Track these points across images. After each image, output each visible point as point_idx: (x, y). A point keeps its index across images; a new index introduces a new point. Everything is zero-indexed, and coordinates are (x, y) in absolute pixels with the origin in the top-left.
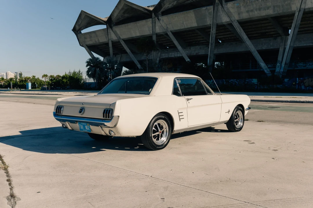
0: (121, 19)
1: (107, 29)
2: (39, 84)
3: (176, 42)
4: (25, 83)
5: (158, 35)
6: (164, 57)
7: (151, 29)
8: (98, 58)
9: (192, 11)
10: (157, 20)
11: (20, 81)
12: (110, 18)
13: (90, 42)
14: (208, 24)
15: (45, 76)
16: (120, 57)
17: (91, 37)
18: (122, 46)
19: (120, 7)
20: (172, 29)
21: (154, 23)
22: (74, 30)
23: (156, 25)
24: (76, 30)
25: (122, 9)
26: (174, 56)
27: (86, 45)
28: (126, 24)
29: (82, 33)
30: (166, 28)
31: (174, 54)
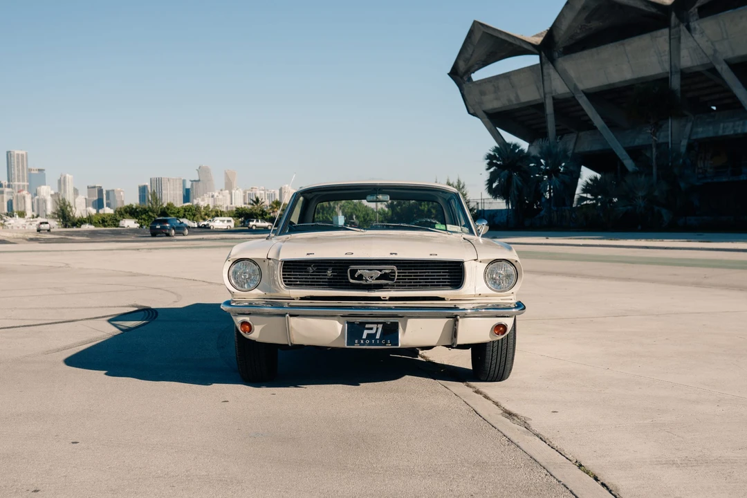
0: (580, 36)
1: (540, 66)
2: (363, 218)
4: (330, 215)
5: (686, 75)
6: (704, 136)
7: (666, 58)
8: (516, 146)
10: (687, 32)
12: (550, 35)
13: (493, 104)
16: (574, 139)
17: (497, 89)
18: (583, 110)
20: (730, 55)
21: (675, 42)
22: (454, 73)
23: (682, 46)
24: (459, 74)
25: (584, 8)
26: (732, 132)
27: (485, 112)
28: (594, 50)
29: (474, 80)
30: (713, 53)
31: (733, 127)
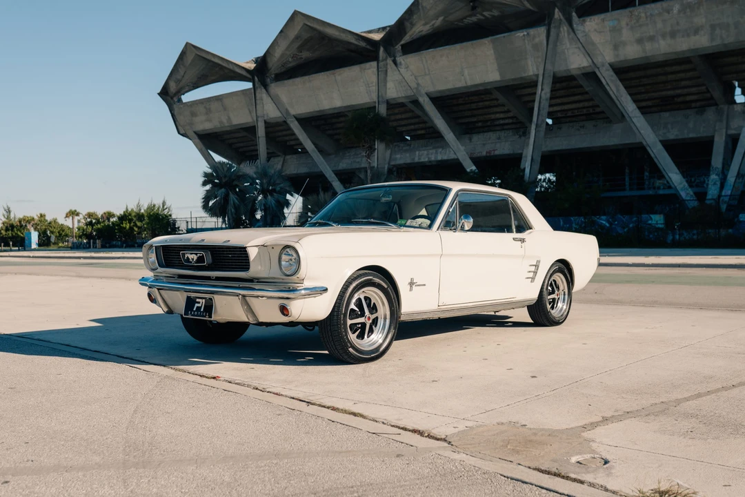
0: (291, 65)
1: (253, 91)
2: (58, 234)
3: (440, 123)
4: (20, 231)
5: (392, 105)
6: (401, 162)
7: (374, 88)
9: (486, 41)
10: (393, 65)
11: (7, 227)
12: (262, 63)
13: (205, 125)
14: (531, 73)
15: (73, 213)
16: (281, 163)
17: (208, 111)
18: (294, 134)
19: (292, 34)
20: (431, 89)
21: (382, 74)
22: (165, 93)
23: (389, 78)
24: (169, 94)
25: (297, 38)
26: (427, 160)
27: (195, 133)
28: (306, 78)
29: (184, 101)
30: (416, 86)
31: (428, 154)
